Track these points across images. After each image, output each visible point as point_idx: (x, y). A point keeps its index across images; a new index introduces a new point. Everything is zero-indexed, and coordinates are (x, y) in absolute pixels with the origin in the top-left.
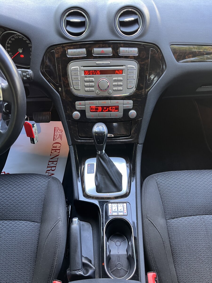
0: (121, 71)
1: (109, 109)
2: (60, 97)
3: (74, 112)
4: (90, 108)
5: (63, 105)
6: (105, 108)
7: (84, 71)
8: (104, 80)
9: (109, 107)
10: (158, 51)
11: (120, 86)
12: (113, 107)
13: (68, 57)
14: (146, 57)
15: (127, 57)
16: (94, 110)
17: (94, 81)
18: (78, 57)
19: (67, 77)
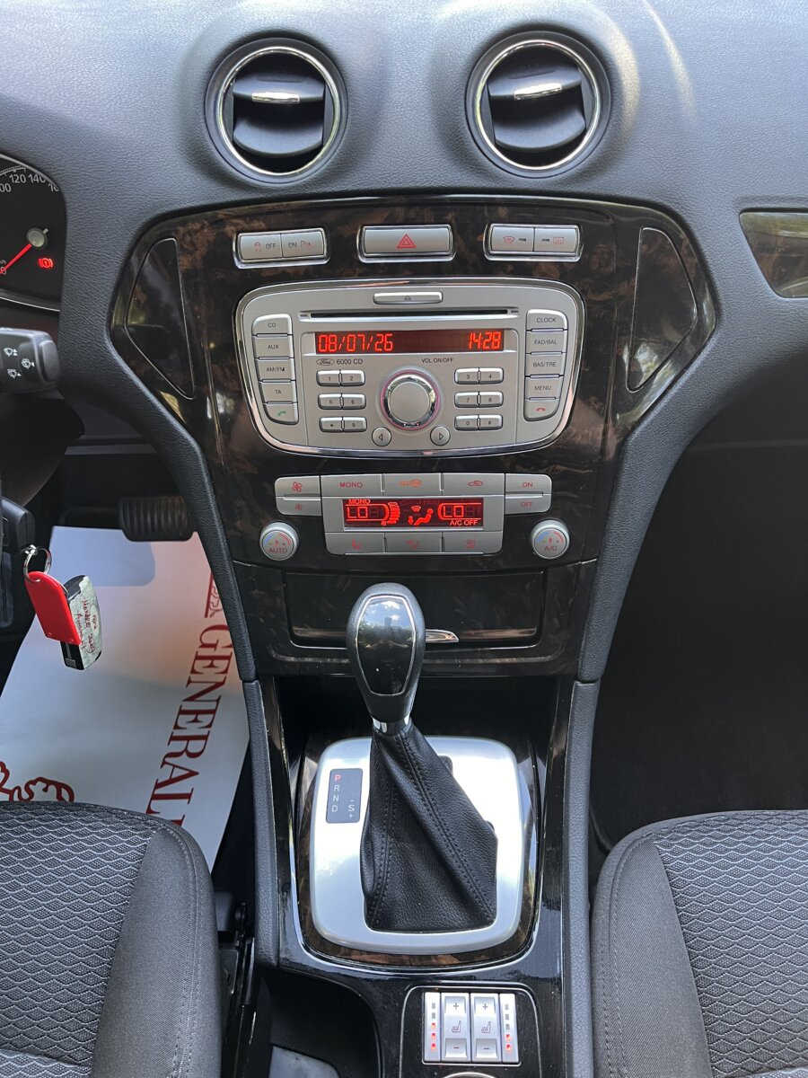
0: (497, 336)
1: (435, 515)
2: (200, 455)
3: (268, 523)
4: (345, 508)
5: (215, 492)
6: (417, 508)
7: (317, 334)
8: (413, 377)
9: (434, 503)
10: (678, 242)
11: (492, 405)
12: (457, 505)
13: (237, 268)
14: (617, 267)
15: (522, 270)
16: (365, 519)
17: (363, 380)
18: (288, 271)
19: (233, 362)
